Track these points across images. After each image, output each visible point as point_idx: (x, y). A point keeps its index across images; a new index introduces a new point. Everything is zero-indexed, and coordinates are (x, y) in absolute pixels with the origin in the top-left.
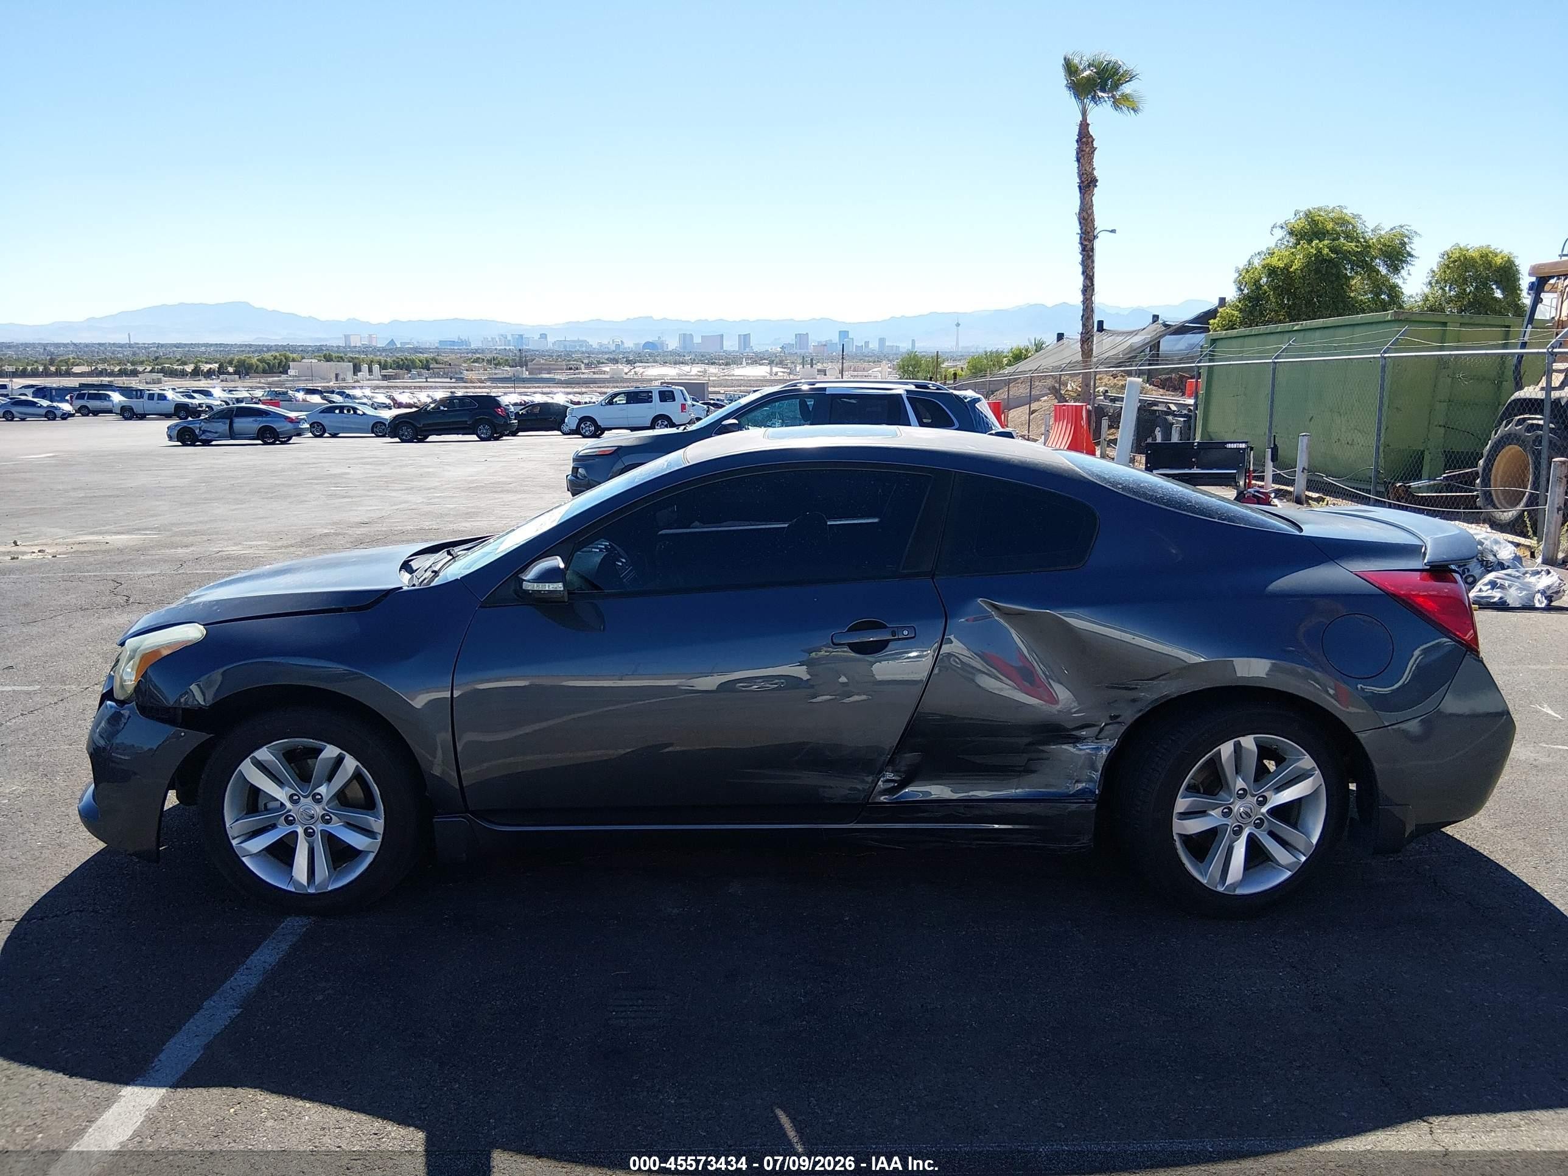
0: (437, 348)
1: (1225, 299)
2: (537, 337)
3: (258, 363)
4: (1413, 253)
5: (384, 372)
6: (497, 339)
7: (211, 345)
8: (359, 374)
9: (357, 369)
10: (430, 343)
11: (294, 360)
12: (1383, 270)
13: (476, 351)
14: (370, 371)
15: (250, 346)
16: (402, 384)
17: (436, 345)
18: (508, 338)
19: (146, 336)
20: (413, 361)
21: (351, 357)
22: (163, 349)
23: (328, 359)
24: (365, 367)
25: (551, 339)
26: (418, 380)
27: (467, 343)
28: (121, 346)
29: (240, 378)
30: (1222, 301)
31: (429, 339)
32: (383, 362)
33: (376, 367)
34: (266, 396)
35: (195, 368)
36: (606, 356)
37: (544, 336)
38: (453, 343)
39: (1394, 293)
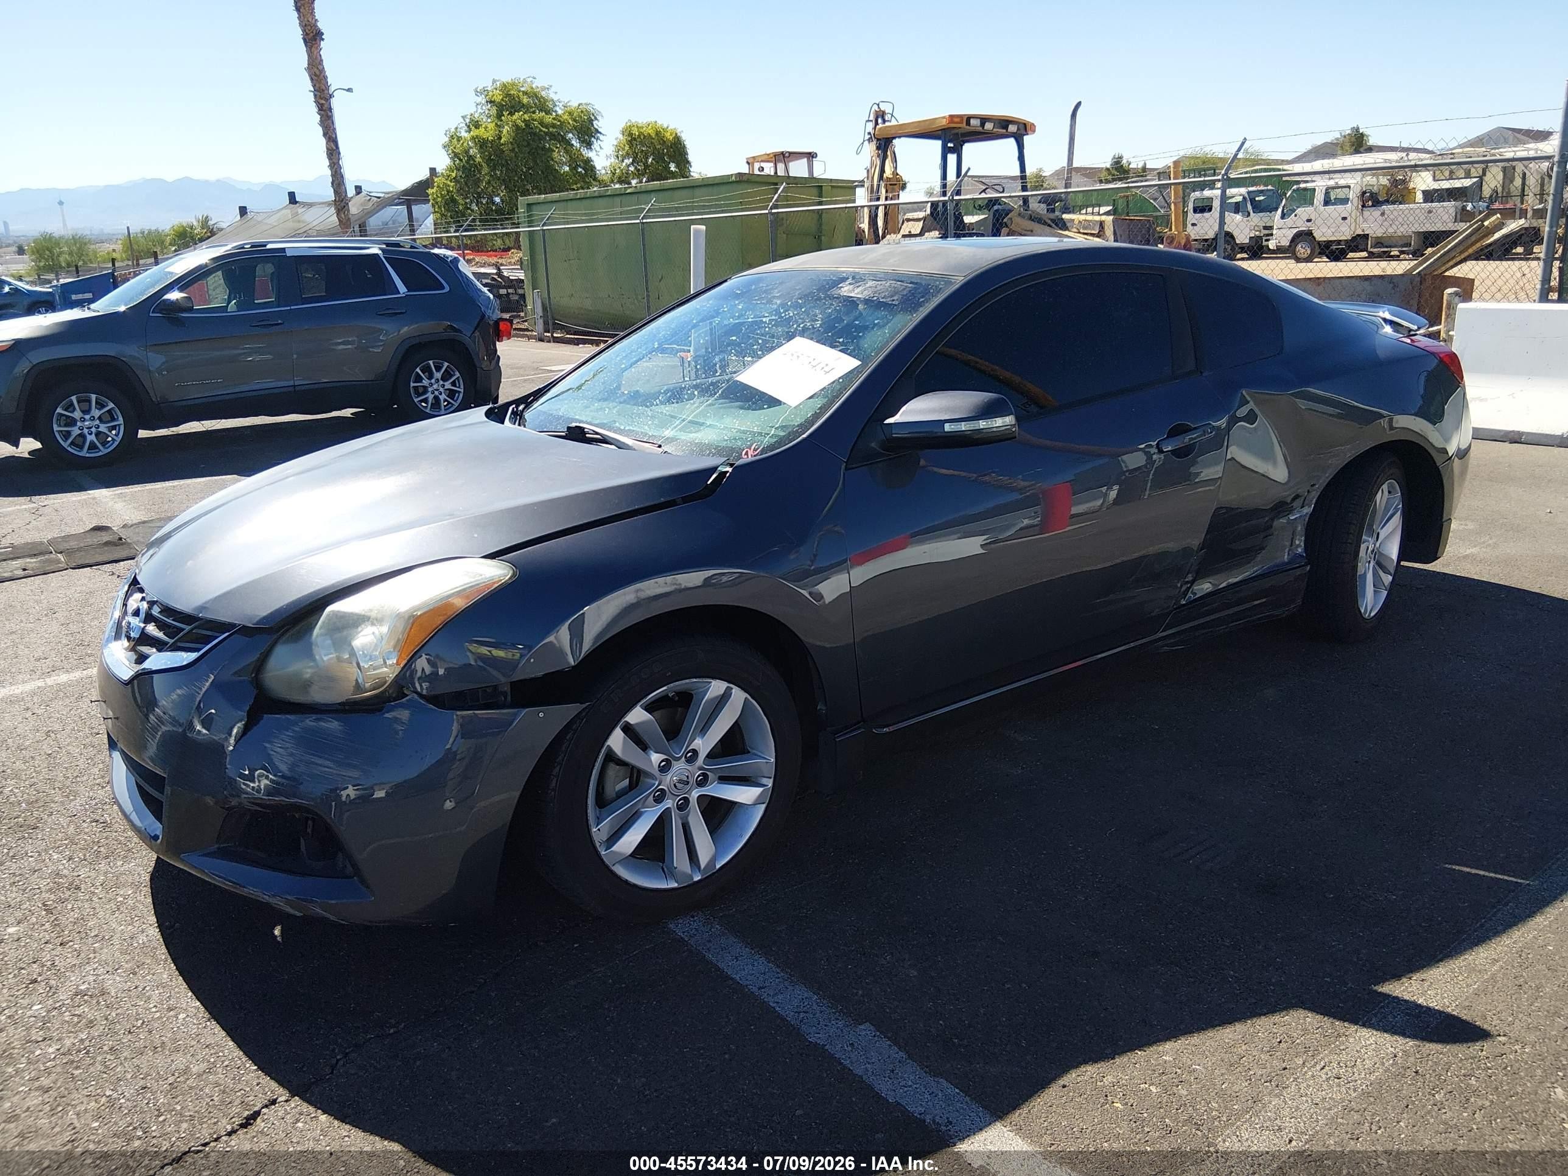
1: (435, 169)
4: (600, 130)
12: (575, 143)
30: (433, 171)
39: (588, 164)
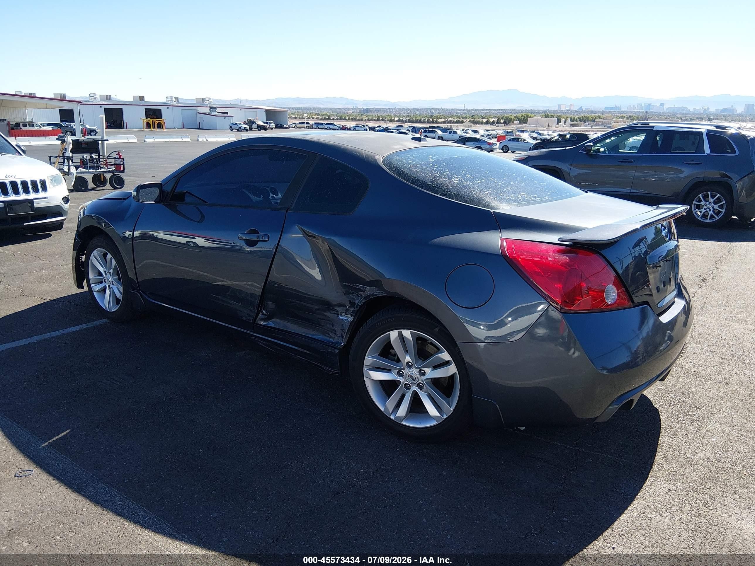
0: (603, 111)
2: (658, 105)
3: (514, 118)
5: (572, 123)
6: (636, 106)
7: (497, 110)
8: (559, 124)
9: (559, 121)
10: (600, 108)
11: (530, 117)
13: (623, 113)
14: (565, 122)
15: (514, 110)
16: (578, 129)
17: (603, 109)
18: (642, 106)
19: (471, 106)
20: (588, 118)
21: (558, 116)
22: (477, 112)
23: (546, 116)
24: (563, 120)
25: (666, 106)
26: (588, 127)
27: (619, 108)
28: (461, 110)
29: (505, 125)
31: (599, 106)
32: (573, 118)
33: (568, 121)
34: (503, 133)
35: (488, 120)
36: (697, 116)
37: (662, 105)
38: (612, 108)
